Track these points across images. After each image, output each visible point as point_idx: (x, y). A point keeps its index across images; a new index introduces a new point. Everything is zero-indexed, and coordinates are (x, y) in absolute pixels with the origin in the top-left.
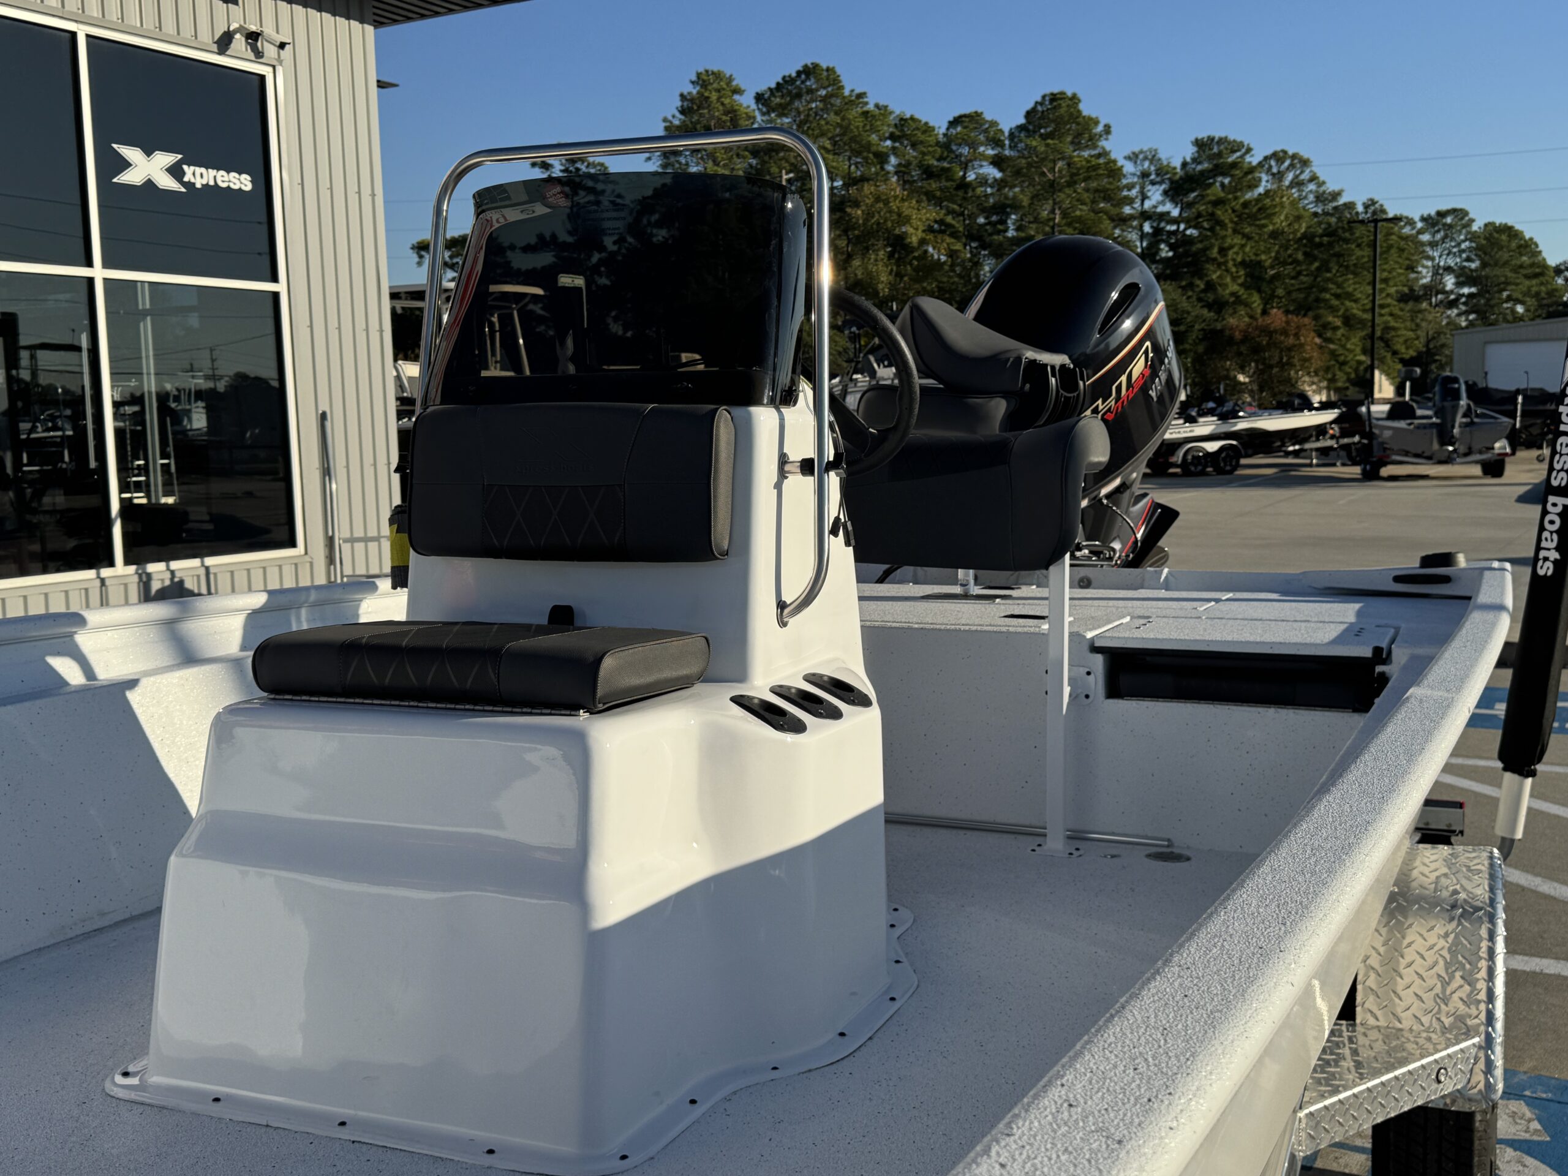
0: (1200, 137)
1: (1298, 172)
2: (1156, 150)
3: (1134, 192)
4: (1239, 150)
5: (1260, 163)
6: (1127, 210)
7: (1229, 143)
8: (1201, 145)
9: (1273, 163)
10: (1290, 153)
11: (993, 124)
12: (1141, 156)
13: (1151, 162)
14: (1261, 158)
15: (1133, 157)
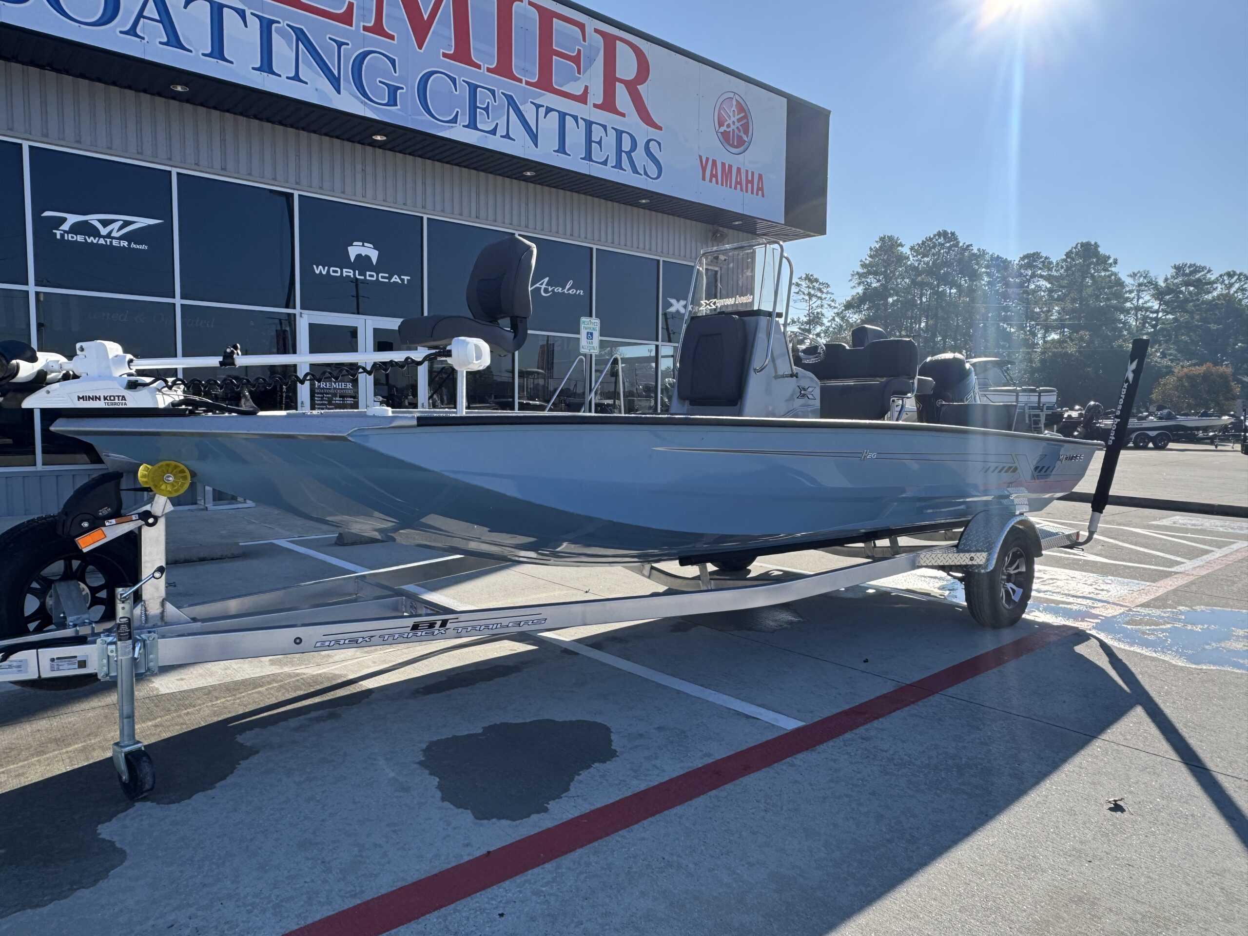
0: (1177, 264)
1: (1242, 283)
2: (1148, 271)
3: (1133, 295)
4: (1203, 271)
5: (1217, 278)
6: (1128, 305)
7: (1197, 267)
8: (1178, 269)
9: (1226, 278)
10: (1238, 272)
11: (1046, 258)
12: (1139, 275)
13: (1145, 277)
14: (1218, 276)
15: (1134, 275)
